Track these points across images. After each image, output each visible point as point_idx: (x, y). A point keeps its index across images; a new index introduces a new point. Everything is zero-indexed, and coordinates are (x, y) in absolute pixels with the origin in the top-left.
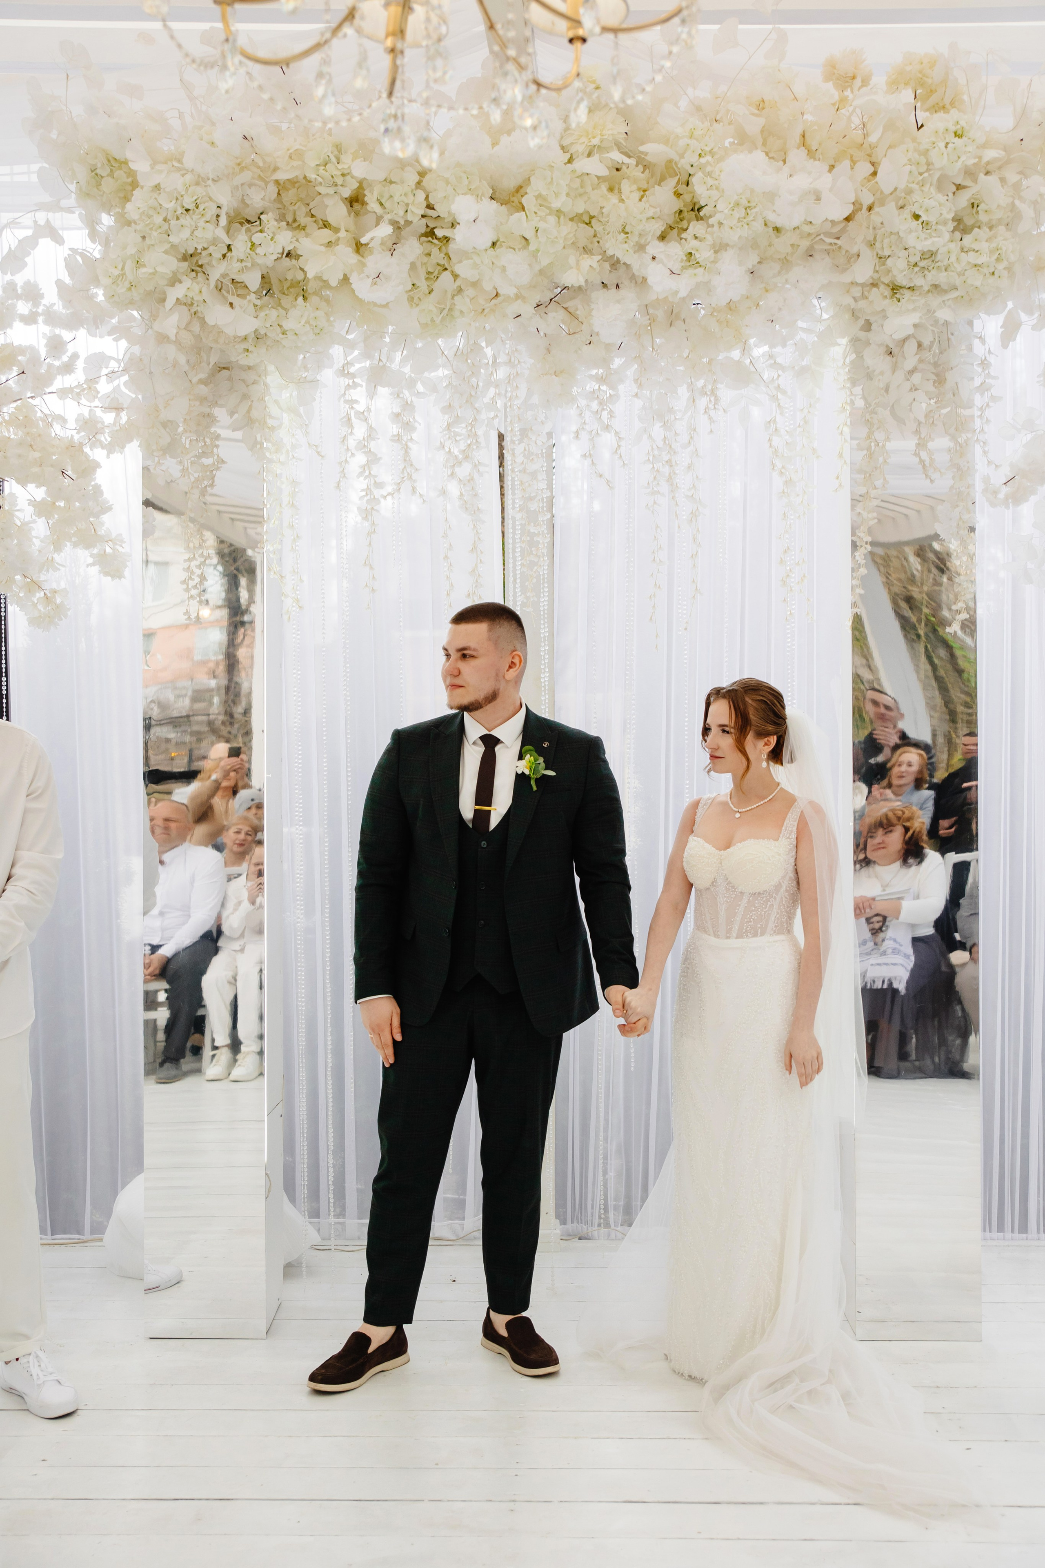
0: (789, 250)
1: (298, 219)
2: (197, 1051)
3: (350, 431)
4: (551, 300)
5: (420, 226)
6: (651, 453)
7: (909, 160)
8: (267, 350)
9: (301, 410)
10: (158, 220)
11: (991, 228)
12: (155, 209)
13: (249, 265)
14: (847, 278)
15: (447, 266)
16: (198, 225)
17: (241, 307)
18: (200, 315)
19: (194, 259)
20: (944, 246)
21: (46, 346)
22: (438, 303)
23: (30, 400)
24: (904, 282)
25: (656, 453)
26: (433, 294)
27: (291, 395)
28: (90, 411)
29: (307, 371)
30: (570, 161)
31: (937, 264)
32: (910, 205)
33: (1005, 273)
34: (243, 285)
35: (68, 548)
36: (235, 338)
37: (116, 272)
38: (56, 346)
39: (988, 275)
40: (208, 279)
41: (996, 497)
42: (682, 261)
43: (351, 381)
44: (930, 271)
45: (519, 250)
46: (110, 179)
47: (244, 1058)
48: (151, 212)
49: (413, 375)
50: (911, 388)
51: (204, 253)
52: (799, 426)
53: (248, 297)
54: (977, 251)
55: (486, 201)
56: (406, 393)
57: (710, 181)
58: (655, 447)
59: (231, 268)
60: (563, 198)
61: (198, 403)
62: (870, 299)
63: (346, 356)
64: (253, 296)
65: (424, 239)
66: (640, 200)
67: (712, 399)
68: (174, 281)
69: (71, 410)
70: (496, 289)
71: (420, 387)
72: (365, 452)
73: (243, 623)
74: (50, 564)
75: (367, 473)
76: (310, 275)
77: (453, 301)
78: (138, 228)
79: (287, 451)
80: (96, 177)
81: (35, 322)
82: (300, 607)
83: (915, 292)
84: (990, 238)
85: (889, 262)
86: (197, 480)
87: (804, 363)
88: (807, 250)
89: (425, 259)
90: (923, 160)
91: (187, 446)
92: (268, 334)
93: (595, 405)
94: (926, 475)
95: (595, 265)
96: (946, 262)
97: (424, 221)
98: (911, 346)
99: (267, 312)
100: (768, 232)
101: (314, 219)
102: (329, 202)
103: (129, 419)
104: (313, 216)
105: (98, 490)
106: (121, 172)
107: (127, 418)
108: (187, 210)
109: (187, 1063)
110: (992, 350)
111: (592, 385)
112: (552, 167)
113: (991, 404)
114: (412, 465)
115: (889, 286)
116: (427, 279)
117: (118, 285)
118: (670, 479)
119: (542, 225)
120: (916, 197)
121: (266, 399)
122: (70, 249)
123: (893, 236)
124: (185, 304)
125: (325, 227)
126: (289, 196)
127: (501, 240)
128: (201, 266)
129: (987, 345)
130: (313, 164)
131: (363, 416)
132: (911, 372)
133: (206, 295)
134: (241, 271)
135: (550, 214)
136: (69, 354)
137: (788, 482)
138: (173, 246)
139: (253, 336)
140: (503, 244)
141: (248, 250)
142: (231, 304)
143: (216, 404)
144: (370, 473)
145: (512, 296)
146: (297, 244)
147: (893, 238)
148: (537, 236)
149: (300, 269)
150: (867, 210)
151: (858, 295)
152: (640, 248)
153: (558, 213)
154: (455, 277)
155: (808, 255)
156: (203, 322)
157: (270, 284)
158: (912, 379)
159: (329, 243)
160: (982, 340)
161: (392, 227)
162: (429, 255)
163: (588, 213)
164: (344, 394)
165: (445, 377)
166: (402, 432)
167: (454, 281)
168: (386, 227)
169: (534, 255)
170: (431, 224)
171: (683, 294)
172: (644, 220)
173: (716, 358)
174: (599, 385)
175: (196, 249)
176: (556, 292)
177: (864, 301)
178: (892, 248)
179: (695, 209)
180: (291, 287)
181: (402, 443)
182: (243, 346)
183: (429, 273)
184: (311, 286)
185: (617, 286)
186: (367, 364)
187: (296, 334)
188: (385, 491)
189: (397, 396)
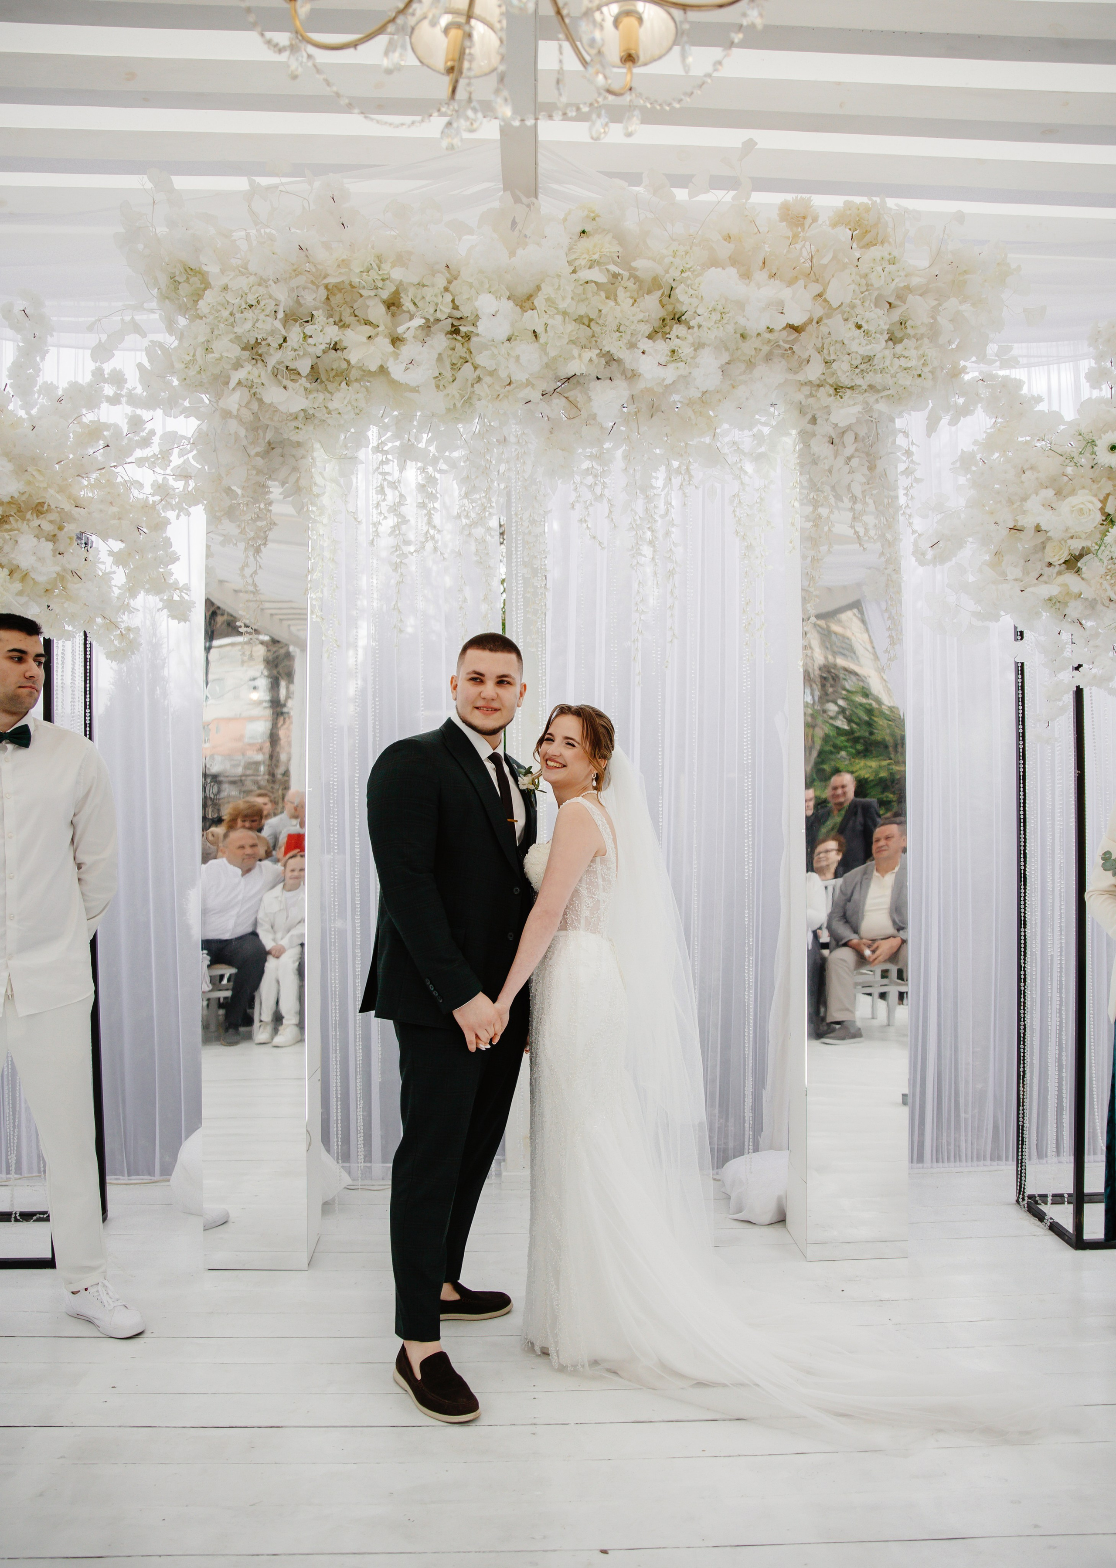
0: (753, 352)
1: (343, 318)
3: (383, 497)
4: (555, 390)
5: (447, 325)
6: (634, 523)
7: (853, 281)
8: (314, 429)
9: (342, 481)
10: (225, 314)
11: (917, 340)
12: (223, 305)
13: (301, 353)
14: (800, 378)
15: (468, 359)
16: (259, 318)
17: (294, 390)
18: (258, 396)
19: (255, 351)
20: (880, 352)
21: (128, 423)
22: (460, 389)
23: (113, 468)
24: (847, 382)
25: (638, 522)
26: (455, 382)
27: (334, 468)
28: (164, 479)
29: (347, 449)
30: (574, 272)
31: (874, 368)
32: (853, 317)
33: (930, 376)
34: (296, 371)
35: (141, 596)
36: (288, 416)
37: (188, 358)
38: (136, 423)
39: (916, 376)
40: (266, 366)
41: (924, 557)
42: (667, 355)
43: (385, 456)
44: (868, 373)
45: (531, 343)
46: (186, 284)
47: (285, 1029)
48: (219, 308)
49: (436, 454)
50: (849, 472)
51: (263, 343)
53: (300, 381)
54: (907, 358)
55: (504, 300)
56: (430, 469)
57: (691, 292)
58: (637, 517)
59: (286, 356)
60: (569, 300)
61: (254, 472)
62: (818, 396)
63: (380, 437)
64: (303, 381)
65: (449, 335)
66: (633, 305)
67: (687, 477)
68: (237, 366)
69: (147, 477)
70: (510, 378)
71: (442, 465)
72: (395, 515)
73: (282, 714)
74: (126, 608)
75: (397, 532)
76: (353, 362)
77: (472, 389)
78: (208, 320)
79: (330, 515)
80: (175, 282)
81: (119, 403)
83: (854, 391)
84: (917, 347)
85: (834, 366)
86: (253, 538)
87: (760, 451)
88: (766, 355)
89: (451, 352)
90: (863, 282)
91: (246, 511)
92: (315, 414)
93: (590, 480)
95: (594, 358)
96: (881, 366)
97: (450, 320)
98: (849, 438)
99: (316, 395)
100: (736, 338)
101: (357, 318)
102: (370, 303)
103: (196, 485)
104: (356, 316)
105: (168, 543)
106: (196, 279)
107: (194, 484)
108: (251, 306)
110: (914, 442)
111: (586, 464)
112: (560, 276)
113: (914, 485)
114: (435, 527)
115: (832, 386)
116: (452, 368)
117: (190, 368)
118: (651, 543)
119: (550, 322)
120: (859, 310)
121: (313, 470)
122: (150, 341)
123: (837, 345)
124: (246, 386)
125: (366, 324)
126: (337, 299)
127: (516, 334)
128: (260, 355)
129: (910, 437)
130: (357, 271)
131: (394, 485)
132: (849, 459)
133: (264, 379)
134: (294, 359)
135: (557, 314)
136: (147, 431)
137: (749, 547)
138: (238, 338)
139: (303, 415)
140: (517, 338)
141: (301, 340)
142: (285, 388)
143: (269, 477)
144: (400, 532)
145: (524, 381)
146: (343, 337)
147: (838, 346)
148: (546, 331)
149: (345, 359)
150: (818, 323)
151: (808, 393)
152: (632, 346)
153: (565, 314)
154: (476, 368)
155: (768, 358)
156: (261, 401)
157: (319, 373)
158: (850, 463)
159: (370, 337)
160: (906, 434)
161: (424, 321)
162: (453, 349)
163: (588, 316)
164: (378, 468)
165: (463, 456)
166: (427, 501)
167: (475, 371)
168: (419, 321)
169: (544, 349)
170: (456, 323)
171: (668, 381)
172: (636, 322)
173: (691, 443)
174: (594, 463)
175: (257, 339)
176: (559, 384)
177: (813, 398)
178: (838, 353)
179: (676, 318)
180: (337, 375)
181: (426, 510)
182: (295, 424)
183: (453, 364)
184: (354, 374)
185: (610, 379)
186: (398, 443)
187: (339, 413)
188: (412, 549)
189: (423, 470)
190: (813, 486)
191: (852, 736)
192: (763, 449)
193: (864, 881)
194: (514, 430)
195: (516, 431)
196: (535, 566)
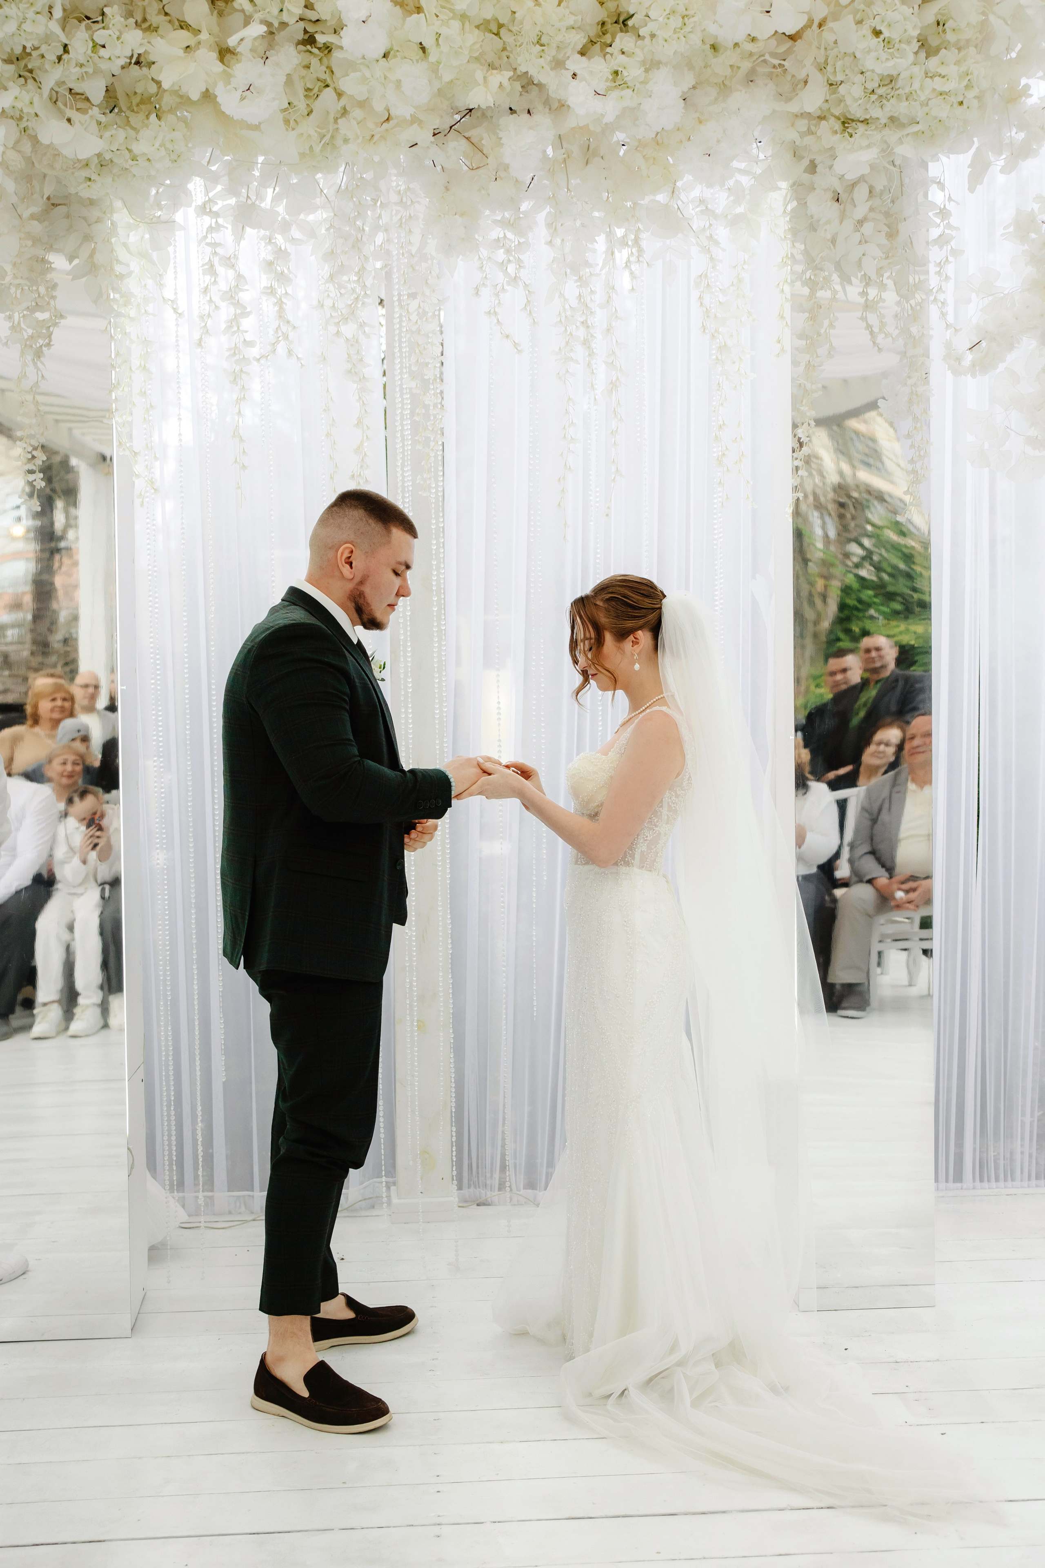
0: (728, 72)
1: (148, 17)
2: (29, 1004)
3: (213, 279)
4: (451, 127)
5: (297, 31)
6: (563, 314)
8: (113, 180)
9: (154, 255)
11: (959, 49)
13: (91, 70)
14: (794, 107)
15: (329, 81)
16: (27, 16)
17: (82, 124)
18: (30, 132)
19: (22, 63)
20: (906, 69)
22: (318, 127)
24: (859, 114)
25: (569, 313)
26: (312, 116)
27: (143, 237)
29: (161, 209)
31: (897, 92)
32: (869, 18)
33: (975, 103)
34: (83, 97)
36: (75, 163)
39: (956, 105)
40: (40, 88)
41: (959, 364)
42: (607, 80)
43: (214, 220)
44: (888, 101)
45: (417, 61)
47: (83, 1011)
49: (287, 216)
50: (860, 241)
51: (35, 54)
52: (732, 285)
53: (90, 111)
54: (944, 77)
56: (279, 239)
58: (567, 307)
59: (68, 74)
61: (30, 243)
62: (819, 134)
63: (207, 192)
64: (95, 111)
65: (301, 47)
66: (560, 5)
67: (634, 250)
70: (388, 111)
71: (296, 233)
72: (232, 304)
73: (58, 550)
75: (235, 329)
76: (165, 85)
77: (336, 126)
79: (139, 305)
82: (155, 490)
83: (870, 125)
84: (959, 61)
85: (842, 89)
86: (32, 337)
88: (747, 75)
89: (304, 72)
91: (18, 296)
92: (114, 160)
93: (501, 255)
94: (874, 343)
95: (506, 83)
96: (907, 90)
97: (302, 24)
98: (862, 192)
99: (114, 132)
100: (704, 51)
101: (168, 18)
104: (166, 14)
109: (16, 1020)
110: (952, 197)
111: (497, 232)
113: (950, 259)
114: (288, 322)
115: (839, 119)
116: (306, 96)
118: (586, 343)
119: (444, 31)
120: (878, 8)
121: (113, 240)
124: (12, 117)
125: (182, 28)
127: (395, 48)
128: (31, 71)
129: (947, 189)
131: (230, 262)
132: (861, 222)
133: (38, 108)
134: (81, 78)
135: (452, 18)
137: (723, 348)
139: (97, 161)
140: (398, 53)
141: (89, 51)
142: (69, 120)
143: (50, 248)
144: (238, 329)
145: (409, 117)
146: (148, 47)
147: (848, 60)
148: (438, 44)
149: (153, 79)
150: (820, 26)
151: (805, 129)
152: (559, 64)
153: (463, 17)
154: (340, 95)
155: (750, 80)
156: (35, 140)
157: (116, 98)
158: (863, 230)
159: (188, 47)
160: (941, 186)
161: (265, 28)
162: (308, 67)
163: (497, 20)
164: (206, 237)
165: (325, 220)
166: (275, 285)
167: (339, 100)
168: (257, 29)
169: (435, 69)
170: (311, 29)
171: (609, 118)
172: (564, 30)
173: (642, 202)
174: (506, 231)
175: (24, 47)
176: (458, 117)
177: (811, 137)
178: (847, 72)
179: (621, 20)
180: (142, 102)
181: (276, 297)
182: (85, 173)
183: (308, 90)
184: (167, 101)
185: (529, 112)
186: (233, 201)
187: (148, 160)
188: (254, 352)
189: (270, 240)
190: (810, 260)
191: (883, 591)
192: (740, 210)
193: (895, 796)
194: (394, 184)
195: (398, 185)
196: (426, 377)
